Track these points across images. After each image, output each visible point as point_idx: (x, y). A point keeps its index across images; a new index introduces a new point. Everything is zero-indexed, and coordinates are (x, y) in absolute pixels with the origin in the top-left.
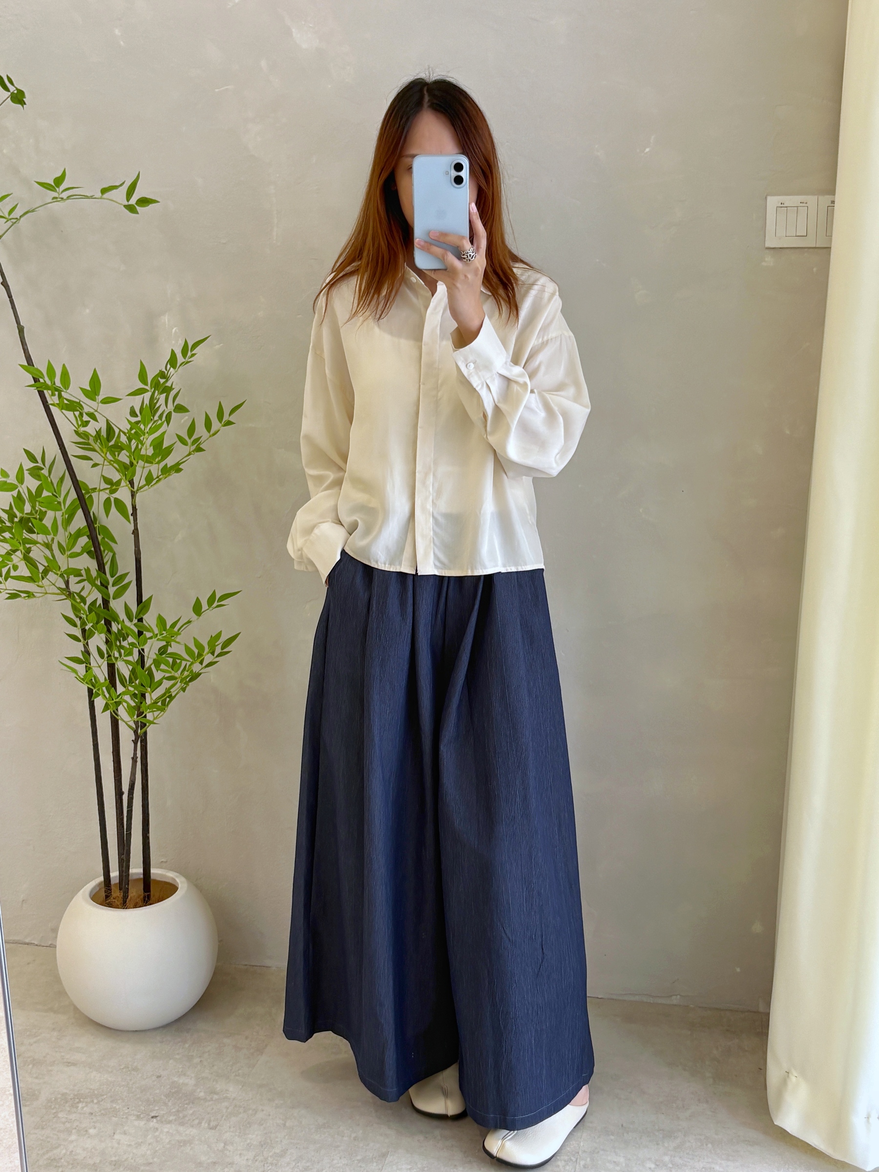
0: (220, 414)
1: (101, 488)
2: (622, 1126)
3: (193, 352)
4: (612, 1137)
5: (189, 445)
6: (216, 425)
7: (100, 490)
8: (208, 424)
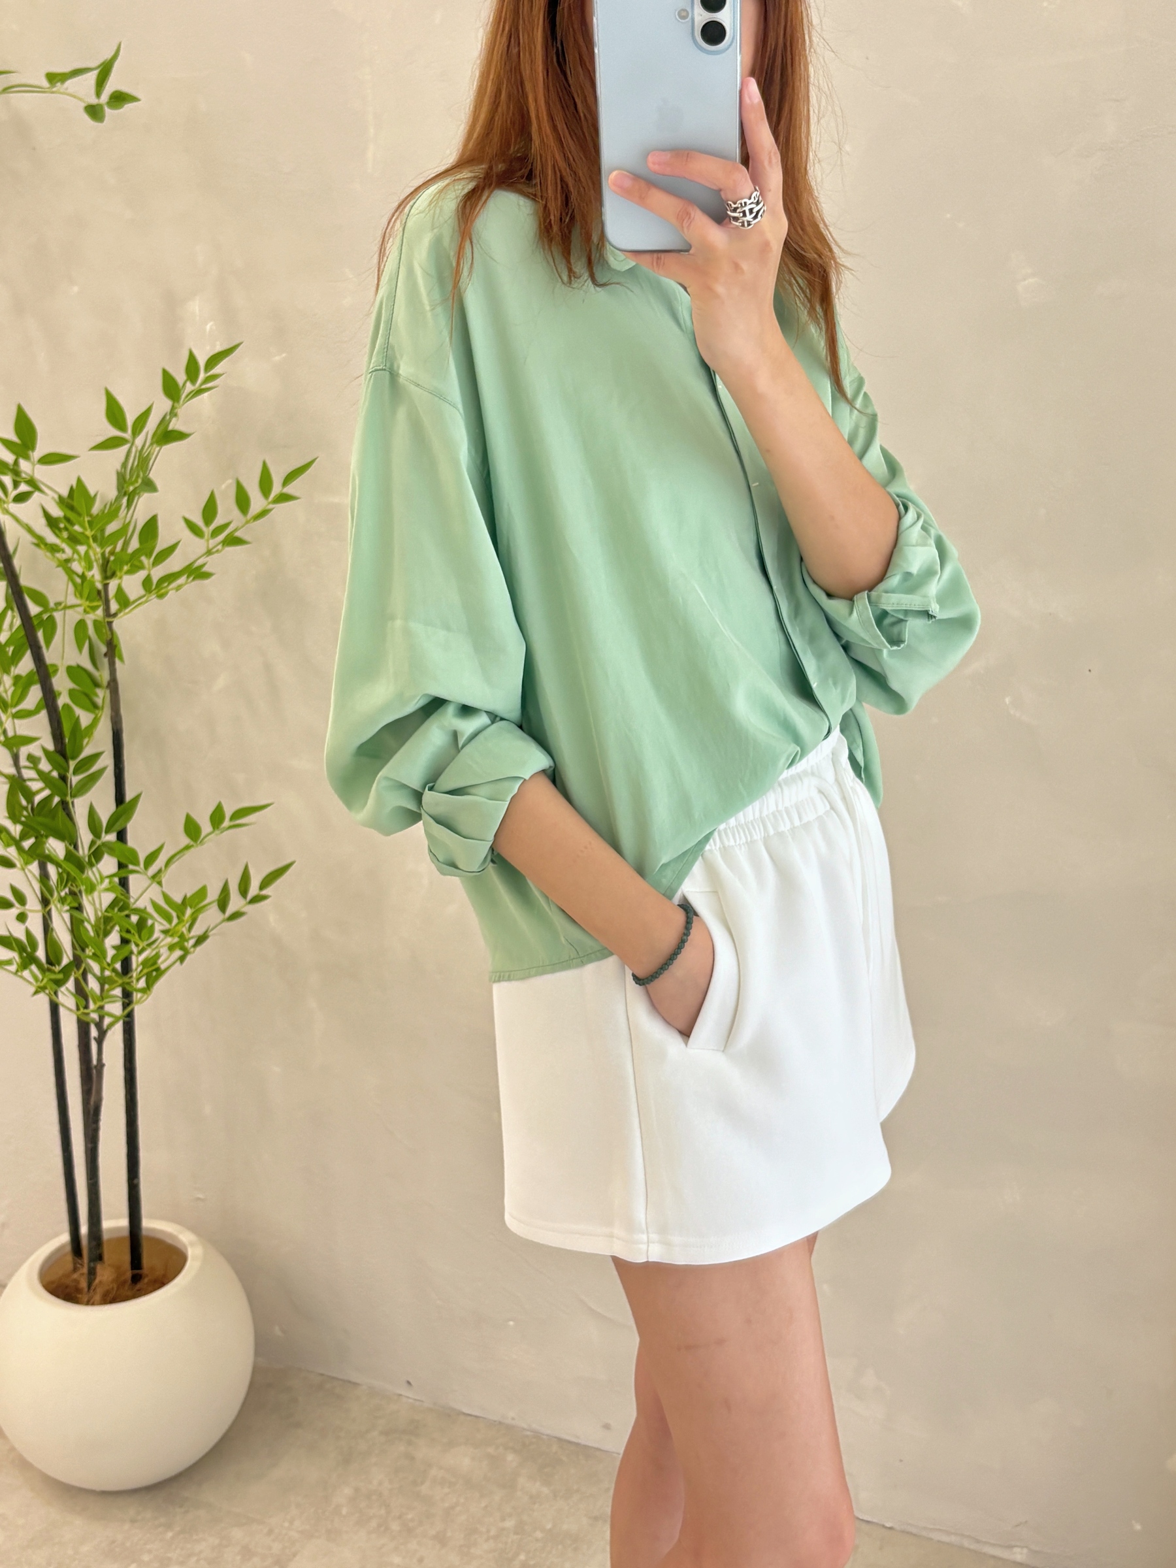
0: (265, 483)
1: (69, 603)
3: (211, 373)
5: (206, 537)
6: (257, 502)
7: (66, 608)
8: (242, 501)
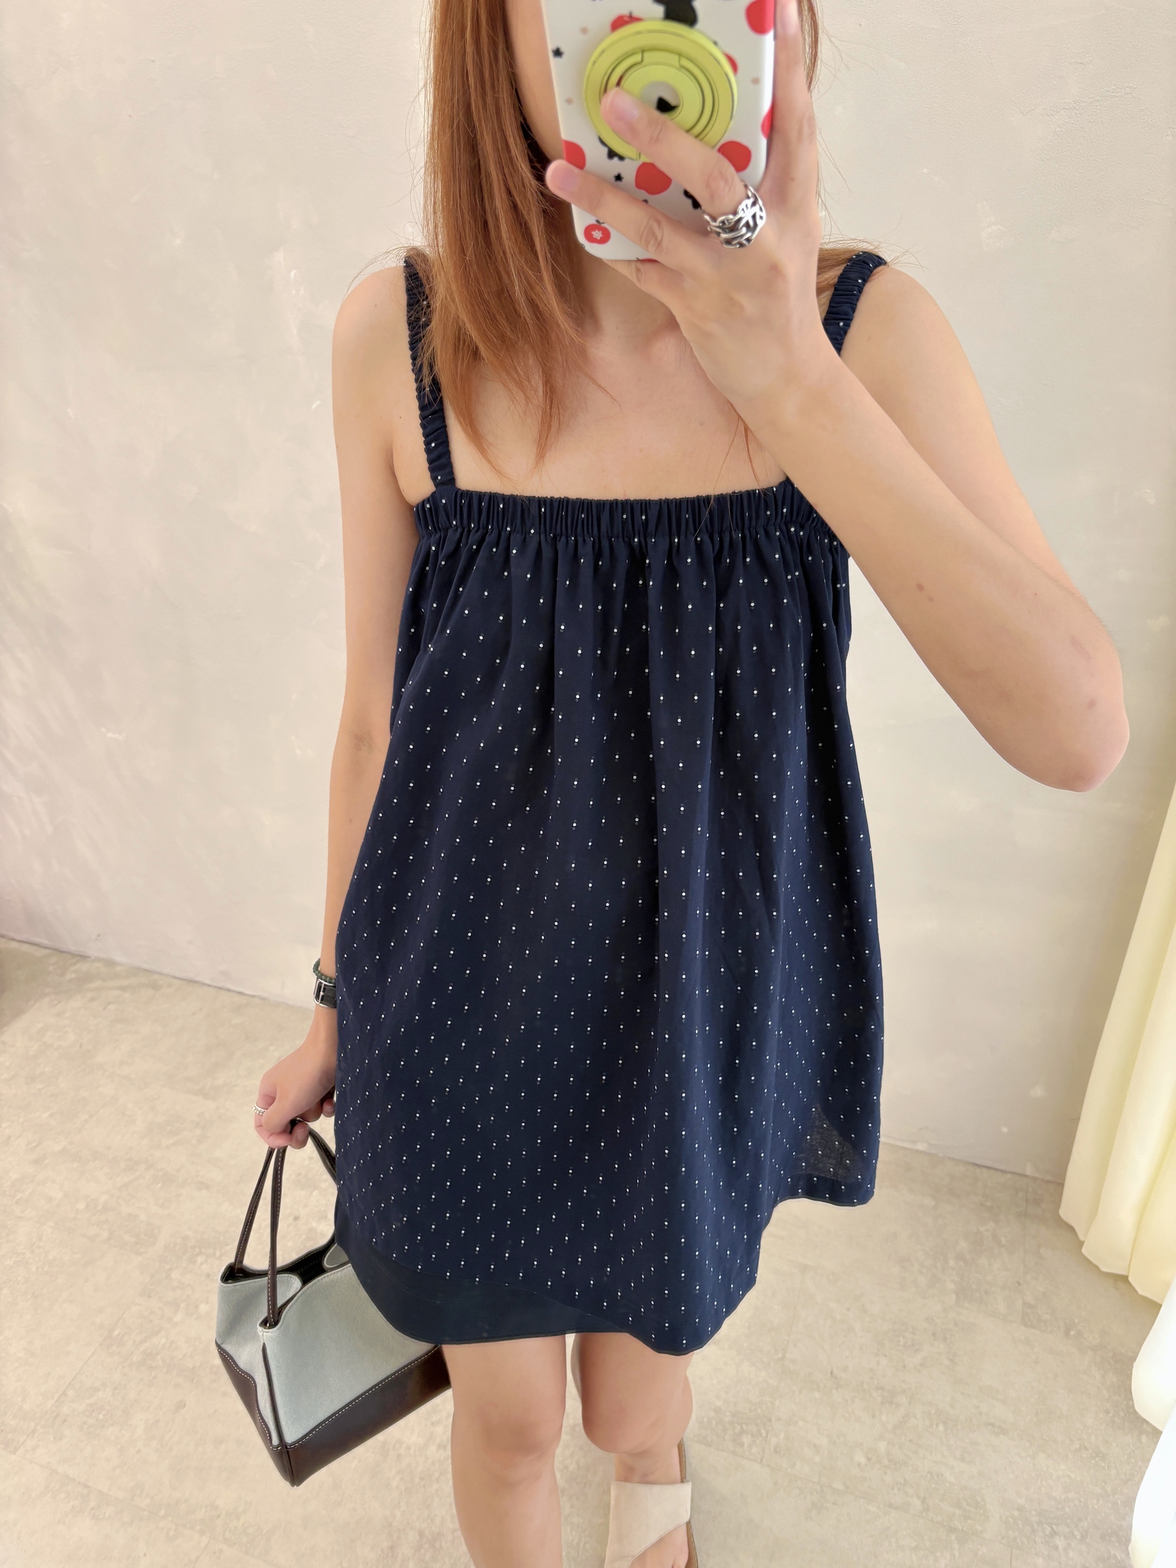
2: (832, 1373)
4: (817, 1395)
